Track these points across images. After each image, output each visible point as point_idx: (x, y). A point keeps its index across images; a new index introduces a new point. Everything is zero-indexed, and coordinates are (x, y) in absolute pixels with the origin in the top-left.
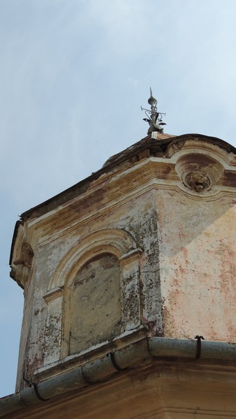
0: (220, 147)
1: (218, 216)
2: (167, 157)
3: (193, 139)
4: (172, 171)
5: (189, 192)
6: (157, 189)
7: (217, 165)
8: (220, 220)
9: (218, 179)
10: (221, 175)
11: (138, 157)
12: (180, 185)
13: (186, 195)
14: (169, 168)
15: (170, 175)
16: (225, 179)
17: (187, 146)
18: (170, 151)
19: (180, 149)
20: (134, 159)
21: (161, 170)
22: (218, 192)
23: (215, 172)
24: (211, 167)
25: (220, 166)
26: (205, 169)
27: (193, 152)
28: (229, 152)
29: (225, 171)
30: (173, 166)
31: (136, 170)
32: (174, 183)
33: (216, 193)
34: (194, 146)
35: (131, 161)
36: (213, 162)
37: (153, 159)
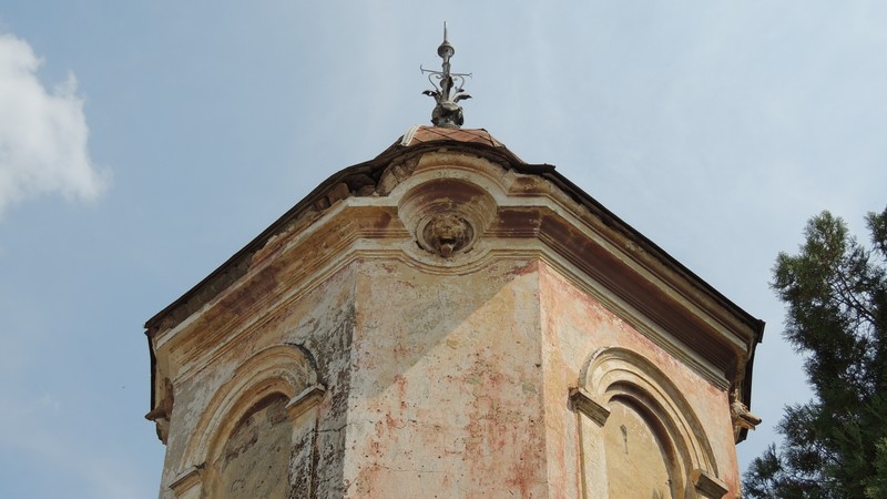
0: (491, 161)
1: (478, 302)
2: (384, 194)
3: (436, 151)
4: (393, 220)
5: (425, 260)
6: (362, 261)
7: (484, 196)
8: (481, 311)
9: (487, 226)
10: (493, 218)
11: (327, 199)
12: (408, 247)
13: (419, 266)
14: (386, 216)
15: (390, 229)
16: (500, 225)
17: (425, 167)
18: (389, 180)
19: (410, 173)
20: (321, 203)
21: (372, 221)
22: (484, 253)
23: (483, 211)
24: (475, 202)
25: (491, 200)
26: (465, 207)
27: (437, 177)
28: (506, 169)
29: (498, 208)
30: (394, 210)
31: (326, 225)
32: (396, 245)
33: (480, 256)
34: (438, 163)
35: (317, 209)
36: (478, 192)
37: (354, 202)
